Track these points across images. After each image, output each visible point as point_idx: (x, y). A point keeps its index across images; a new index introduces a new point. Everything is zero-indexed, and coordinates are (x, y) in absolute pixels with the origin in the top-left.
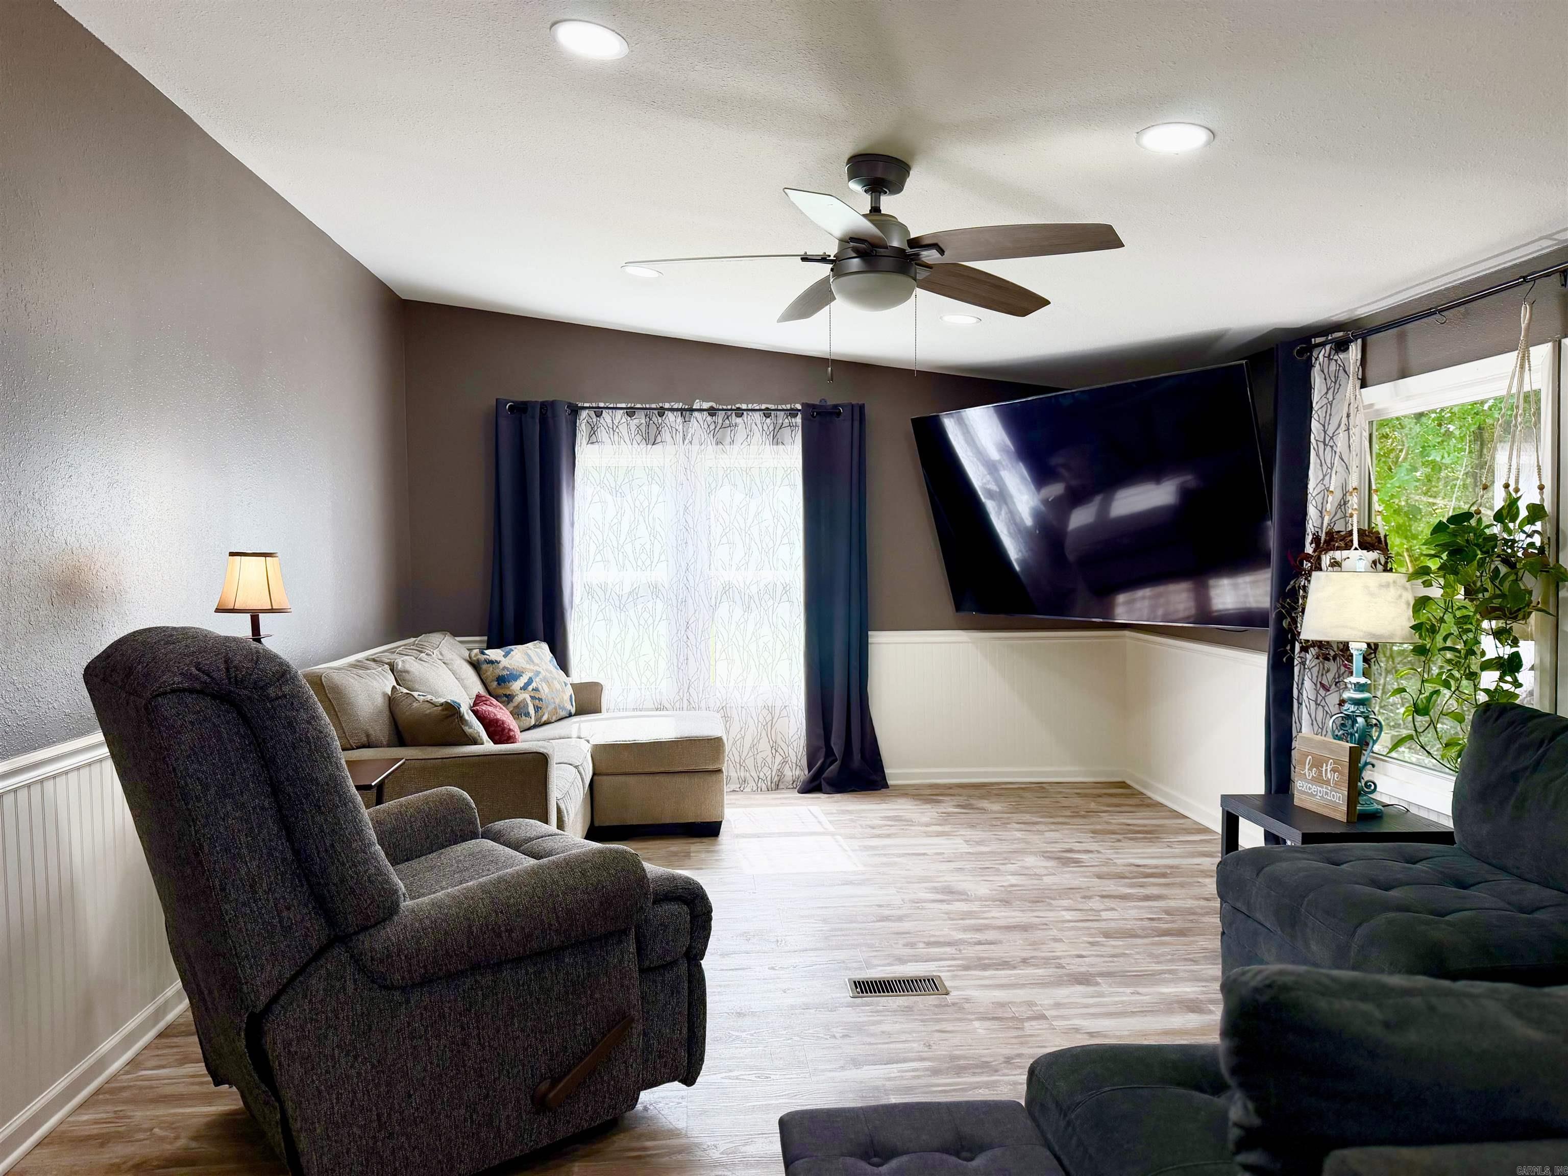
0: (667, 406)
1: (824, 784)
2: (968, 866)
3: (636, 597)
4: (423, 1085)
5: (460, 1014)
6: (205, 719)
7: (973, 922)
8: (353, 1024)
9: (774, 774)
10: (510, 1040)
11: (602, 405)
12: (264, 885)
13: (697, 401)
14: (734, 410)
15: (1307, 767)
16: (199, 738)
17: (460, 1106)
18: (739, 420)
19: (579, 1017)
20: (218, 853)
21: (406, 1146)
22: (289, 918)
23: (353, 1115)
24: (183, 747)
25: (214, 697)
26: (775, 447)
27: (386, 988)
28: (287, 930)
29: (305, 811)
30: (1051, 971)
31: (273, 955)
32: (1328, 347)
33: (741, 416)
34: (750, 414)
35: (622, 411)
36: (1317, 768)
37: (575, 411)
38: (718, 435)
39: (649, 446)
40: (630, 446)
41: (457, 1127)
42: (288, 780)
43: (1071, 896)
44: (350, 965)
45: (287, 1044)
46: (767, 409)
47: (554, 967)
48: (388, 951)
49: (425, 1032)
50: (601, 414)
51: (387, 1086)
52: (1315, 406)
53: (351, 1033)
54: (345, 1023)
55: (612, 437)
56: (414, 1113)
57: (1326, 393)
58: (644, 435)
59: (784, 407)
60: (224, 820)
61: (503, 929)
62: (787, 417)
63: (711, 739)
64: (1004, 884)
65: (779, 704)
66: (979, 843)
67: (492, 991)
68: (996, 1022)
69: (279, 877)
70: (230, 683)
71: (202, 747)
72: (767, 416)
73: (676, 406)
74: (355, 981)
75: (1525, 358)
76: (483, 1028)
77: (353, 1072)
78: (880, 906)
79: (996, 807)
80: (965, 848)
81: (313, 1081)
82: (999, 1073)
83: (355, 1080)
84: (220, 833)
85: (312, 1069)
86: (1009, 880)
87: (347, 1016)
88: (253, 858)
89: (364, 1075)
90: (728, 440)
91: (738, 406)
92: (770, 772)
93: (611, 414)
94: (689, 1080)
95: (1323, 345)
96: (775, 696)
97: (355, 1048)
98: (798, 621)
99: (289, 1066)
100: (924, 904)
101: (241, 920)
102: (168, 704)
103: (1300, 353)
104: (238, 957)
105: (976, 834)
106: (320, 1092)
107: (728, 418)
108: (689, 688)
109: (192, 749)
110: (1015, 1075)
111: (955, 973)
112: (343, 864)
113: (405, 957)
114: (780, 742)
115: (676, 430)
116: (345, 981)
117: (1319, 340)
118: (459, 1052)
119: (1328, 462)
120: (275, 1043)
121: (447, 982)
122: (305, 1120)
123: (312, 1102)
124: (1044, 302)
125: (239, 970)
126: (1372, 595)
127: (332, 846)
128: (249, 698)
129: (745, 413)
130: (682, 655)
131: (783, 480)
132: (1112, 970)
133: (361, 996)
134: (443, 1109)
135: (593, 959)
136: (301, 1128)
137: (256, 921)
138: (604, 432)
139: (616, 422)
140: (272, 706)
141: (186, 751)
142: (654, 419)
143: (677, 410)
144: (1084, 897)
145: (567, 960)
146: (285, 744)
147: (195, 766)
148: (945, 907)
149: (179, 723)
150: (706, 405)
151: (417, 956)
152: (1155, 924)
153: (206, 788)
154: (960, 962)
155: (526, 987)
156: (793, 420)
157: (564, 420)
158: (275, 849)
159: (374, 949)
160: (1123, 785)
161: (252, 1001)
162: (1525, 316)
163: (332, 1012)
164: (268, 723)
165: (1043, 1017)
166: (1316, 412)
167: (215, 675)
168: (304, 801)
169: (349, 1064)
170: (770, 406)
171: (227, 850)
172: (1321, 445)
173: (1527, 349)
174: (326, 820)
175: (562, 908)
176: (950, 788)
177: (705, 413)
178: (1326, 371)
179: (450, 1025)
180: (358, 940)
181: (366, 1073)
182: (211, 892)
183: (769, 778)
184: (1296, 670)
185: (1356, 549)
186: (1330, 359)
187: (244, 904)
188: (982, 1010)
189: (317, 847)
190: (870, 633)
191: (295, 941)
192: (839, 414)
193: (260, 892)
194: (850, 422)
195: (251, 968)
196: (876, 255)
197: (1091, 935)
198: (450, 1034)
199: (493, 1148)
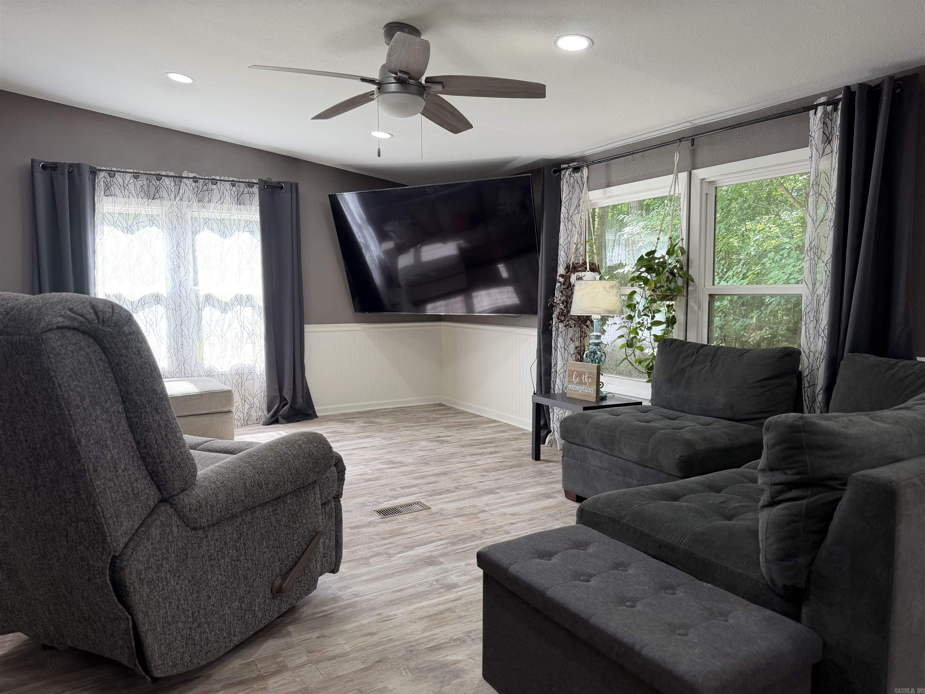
0: (164, 173)
1: (280, 419)
2: (394, 450)
3: (143, 303)
4: (217, 590)
5: (235, 541)
6: (81, 349)
7: (417, 475)
8: (177, 555)
9: (245, 415)
10: (261, 554)
11: (115, 169)
12: (122, 465)
13: (186, 171)
14: (210, 179)
15: (574, 378)
16: (77, 363)
17: (236, 600)
18: (214, 187)
19: (296, 535)
20: (92, 445)
21: (207, 630)
22: (137, 487)
23: (178, 615)
24: (67, 369)
25: (84, 333)
26: (239, 206)
27: (195, 529)
28: (136, 495)
29: (147, 413)
30: (473, 490)
31: (129, 514)
32: (571, 169)
33: (216, 184)
34: (223, 183)
35: (130, 175)
36: (580, 378)
37: (94, 172)
38: (200, 196)
39: (150, 200)
40: (136, 200)
41: (234, 613)
42: (136, 391)
43: (456, 457)
44: (174, 516)
45: (139, 573)
46: (233, 181)
47: (282, 506)
48: (200, 504)
49: (217, 555)
50: (114, 176)
51: (197, 593)
52: (563, 200)
53: (177, 561)
54: (173, 555)
55: (123, 192)
56: (211, 609)
57: (569, 194)
58: (146, 193)
59: (244, 180)
60: (95, 421)
61: (263, 483)
62: (246, 187)
63: (225, 391)
64: (419, 456)
65: (246, 371)
66: (391, 438)
67: (251, 525)
68: (464, 517)
69: (131, 460)
70: (99, 322)
71: (80, 369)
72: (234, 186)
73: (171, 174)
74: (178, 526)
75: (676, 178)
76: (248, 549)
77: (178, 587)
78: (362, 475)
79: (386, 421)
80: (385, 442)
81: (155, 597)
82: (482, 539)
83: (179, 592)
84: (93, 430)
85: (155, 588)
86: (419, 454)
87: (174, 550)
88: (114, 447)
89: (184, 587)
90: (207, 199)
91: (213, 177)
92: (242, 414)
93: (122, 176)
94: (334, 570)
95: (566, 169)
96: (243, 366)
97: (179, 571)
98: (259, 318)
99: (140, 589)
100: (385, 470)
101: (108, 491)
102: (55, 337)
103: (555, 172)
104: (104, 518)
105: (388, 435)
106: (159, 603)
107: (206, 185)
108: (184, 364)
109: (73, 371)
110: (492, 538)
111: (426, 499)
112: (174, 447)
113: (210, 506)
114: (247, 395)
115: (171, 190)
116: (172, 527)
117: (565, 166)
118: (235, 565)
119: (570, 229)
120: (131, 574)
121: (227, 522)
122: (150, 623)
123: (154, 610)
124: (470, 126)
125: (105, 527)
126: (606, 291)
127: (166, 435)
128: (111, 333)
129: (219, 182)
130: (180, 342)
131: (244, 228)
132: (499, 486)
133: (181, 536)
134: (227, 603)
135: (301, 499)
136: (148, 629)
137: (117, 491)
138: (117, 188)
139: (126, 182)
140: (127, 339)
141: (69, 372)
142: (153, 181)
143: (171, 176)
144: (463, 456)
145: (288, 501)
146: (135, 366)
147: (76, 383)
148: (396, 470)
149: (64, 351)
150: (191, 175)
151: (217, 505)
152: (504, 464)
153: (83, 399)
154: (426, 493)
155: (269, 521)
156: (251, 189)
157: (87, 178)
158: (127, 440)
159: (191, 503)
160: (441, 405)
161: (114, 547)
162: (676, 158)
163: (165, 548)
164: (124, 351)
165: (484, 511)
166: (564, 203)
167: (88, 316)
168: (147, 405)
169: (176, 582)
170: (235, 179)
171: (98, 443)
172: (567, 220)
173: (677, 175)
174: (161, 418)
175: (294, 468)
176: (354, 414)
177: (191, 180)
178: (569, 183)
179: (230, 548)
180: (180, 499)
181: (185, 586)
182: (86, 473)
183: (242, 418)
184: (554, 333)
185: (588, 271)
186: (570, 176)
187: (110, 480)
188: (452, 513)
189: (155, 437)
190: (305, 325)
191: (141, 503)
192: (282, 187)
193: (120, 471)
194: (290, 193)
195: (114, 524)
196: (408, 84)
197: (479, 472)
198: (230, 555)
199: (251, 624)
